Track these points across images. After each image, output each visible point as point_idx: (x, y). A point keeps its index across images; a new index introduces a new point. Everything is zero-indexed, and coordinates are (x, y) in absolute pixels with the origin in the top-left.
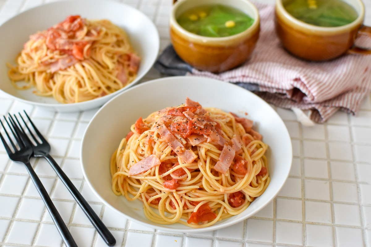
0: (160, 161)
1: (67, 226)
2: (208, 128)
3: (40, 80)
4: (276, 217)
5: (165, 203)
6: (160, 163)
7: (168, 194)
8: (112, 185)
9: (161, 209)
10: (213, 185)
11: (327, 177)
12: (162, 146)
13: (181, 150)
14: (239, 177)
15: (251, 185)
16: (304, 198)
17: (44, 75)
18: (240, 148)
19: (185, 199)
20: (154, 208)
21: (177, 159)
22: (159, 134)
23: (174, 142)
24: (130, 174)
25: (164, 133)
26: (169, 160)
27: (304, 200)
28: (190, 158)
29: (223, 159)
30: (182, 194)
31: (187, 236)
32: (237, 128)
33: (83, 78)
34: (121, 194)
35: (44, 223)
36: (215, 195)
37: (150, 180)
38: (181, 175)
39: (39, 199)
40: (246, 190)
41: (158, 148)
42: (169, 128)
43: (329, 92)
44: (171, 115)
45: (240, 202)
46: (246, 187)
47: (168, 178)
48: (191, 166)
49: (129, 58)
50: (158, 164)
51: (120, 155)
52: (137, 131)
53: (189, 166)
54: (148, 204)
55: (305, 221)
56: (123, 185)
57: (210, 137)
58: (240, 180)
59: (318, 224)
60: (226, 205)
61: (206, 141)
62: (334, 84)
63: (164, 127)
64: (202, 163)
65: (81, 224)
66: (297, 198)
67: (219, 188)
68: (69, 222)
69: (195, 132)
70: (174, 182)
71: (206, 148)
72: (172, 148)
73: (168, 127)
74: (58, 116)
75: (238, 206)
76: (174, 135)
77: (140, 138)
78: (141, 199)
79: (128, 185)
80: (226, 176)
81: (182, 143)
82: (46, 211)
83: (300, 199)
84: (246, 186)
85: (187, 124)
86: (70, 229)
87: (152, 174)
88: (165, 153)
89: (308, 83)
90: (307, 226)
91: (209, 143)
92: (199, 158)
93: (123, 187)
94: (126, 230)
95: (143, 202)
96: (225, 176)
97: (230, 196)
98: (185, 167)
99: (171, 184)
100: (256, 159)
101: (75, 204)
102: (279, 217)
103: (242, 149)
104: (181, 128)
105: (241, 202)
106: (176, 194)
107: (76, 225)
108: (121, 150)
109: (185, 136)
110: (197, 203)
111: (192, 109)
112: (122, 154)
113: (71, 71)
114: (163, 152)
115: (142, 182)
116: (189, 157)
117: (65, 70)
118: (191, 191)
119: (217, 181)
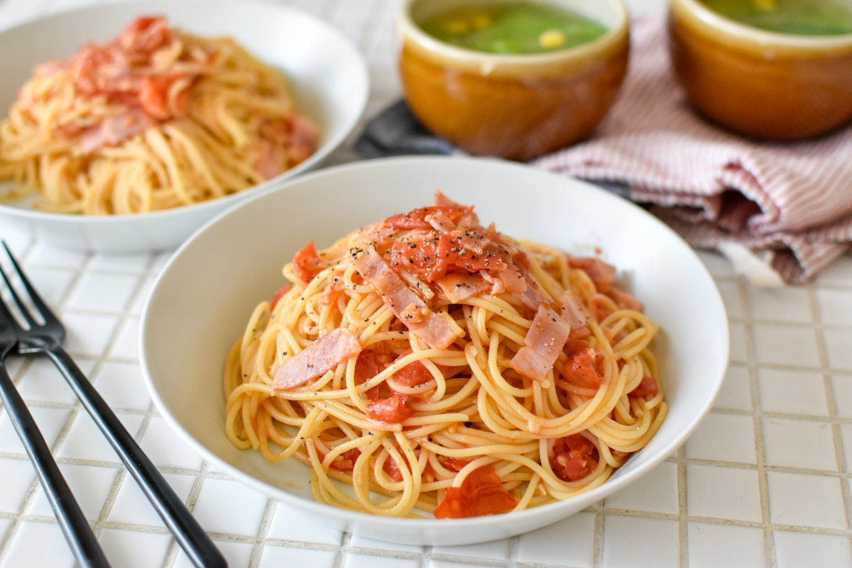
0: (361, 344)
1: (92, 528)
2: (494, 255)
3: (52, 174)
4: (687, 511)
5: (372, 464)
6: (359, 350)
7: (380, 438)
8: (224, 420)
9: (360, 481)
10: (506, 412)
11: (824, 411)
12: (368, 306)
13: (417, 313)
14: (580, 396)
15: (614, 416)
16: (765, 464)
17: (63, 163)
18: (584, 323)
19: (429, 452)
20: (340, 481)
21: (407, 341)
22: (358, 273)
23: (400, 293)
24: (276, 387)
25: (373, 269)
26: (384, 342)
27: (764, 468)
28: (443, 335)
29: (537, 342)
30: (421, 437)
31: (432, 559)
32: (573, 282)
33: (164, 166)
34: (251, 447)
35: (28, 520)
36: (513, 442)
37: (330, 403)
38: (419, 383)
39: (21, 459)
40: (602, 430)
41: (355, 310)
42: (386, 256)
43: (819, 200)
44: (392, 229)
45: (584, 464)
46: (602, 421)
47: (382, 391)
48: (445, 358)
49: (288, 127)
50: (353, 351)
51: (250, 343)
52: (300, 274)
53: (440, 358)
54: (324, 469)
55: (770, 523)
56: (255, 423)
57: (501, 279)
58: (584, 402)
59: (810, 530)
60: (545, 472)
61: (488, 292)
62: (830, 183)
63: (373, 254)
64: (477, 348)
65: (132, 524)
66: (745, 464)
67: (526, 422)
68: (100, 519)
69: (457, 265)
70: (398, 402)
71: (488, 311)
72: (392, 309)
73: (384, 254)
74: (95, 263)
75: (580, 478)
76: (399, 274)
77: (306, 294)
78: (304, 458)
79: (269, 422)
80: (544, 386)
81: (421, 297)
82: (37, 489)
83: (753, 467)
84: (601, 418)
85: (436, 244)
86: (102, 537)
87: (337, 383)
88: (375, 323)
89: (764, 172)
90: (777, 535)
91: (497, 295)
92: (468, 338)
93: (255, 428)
94: (258, 541)
95: (310, 466)
96: (542, 388)
97: (554, 448)
98: (430, 359)
99: (389, 409)
100: (627, 355)
101: (120, 473)
102: (693, 512)
103: (588, 327)
104: (421, 253)
105: (586, 466)
106: (403, 438)
107: (116, 526)
108: (254, 330)
109: (430, 275)
110: (463, 463)
111: (451, 211)
112: (255, 341)
113: (134, 148)
114: (367, 320)
115: (307, 408)
116: (440, 333)
117: (120, 144)
118: (446, 429)
119: (521, 400)
